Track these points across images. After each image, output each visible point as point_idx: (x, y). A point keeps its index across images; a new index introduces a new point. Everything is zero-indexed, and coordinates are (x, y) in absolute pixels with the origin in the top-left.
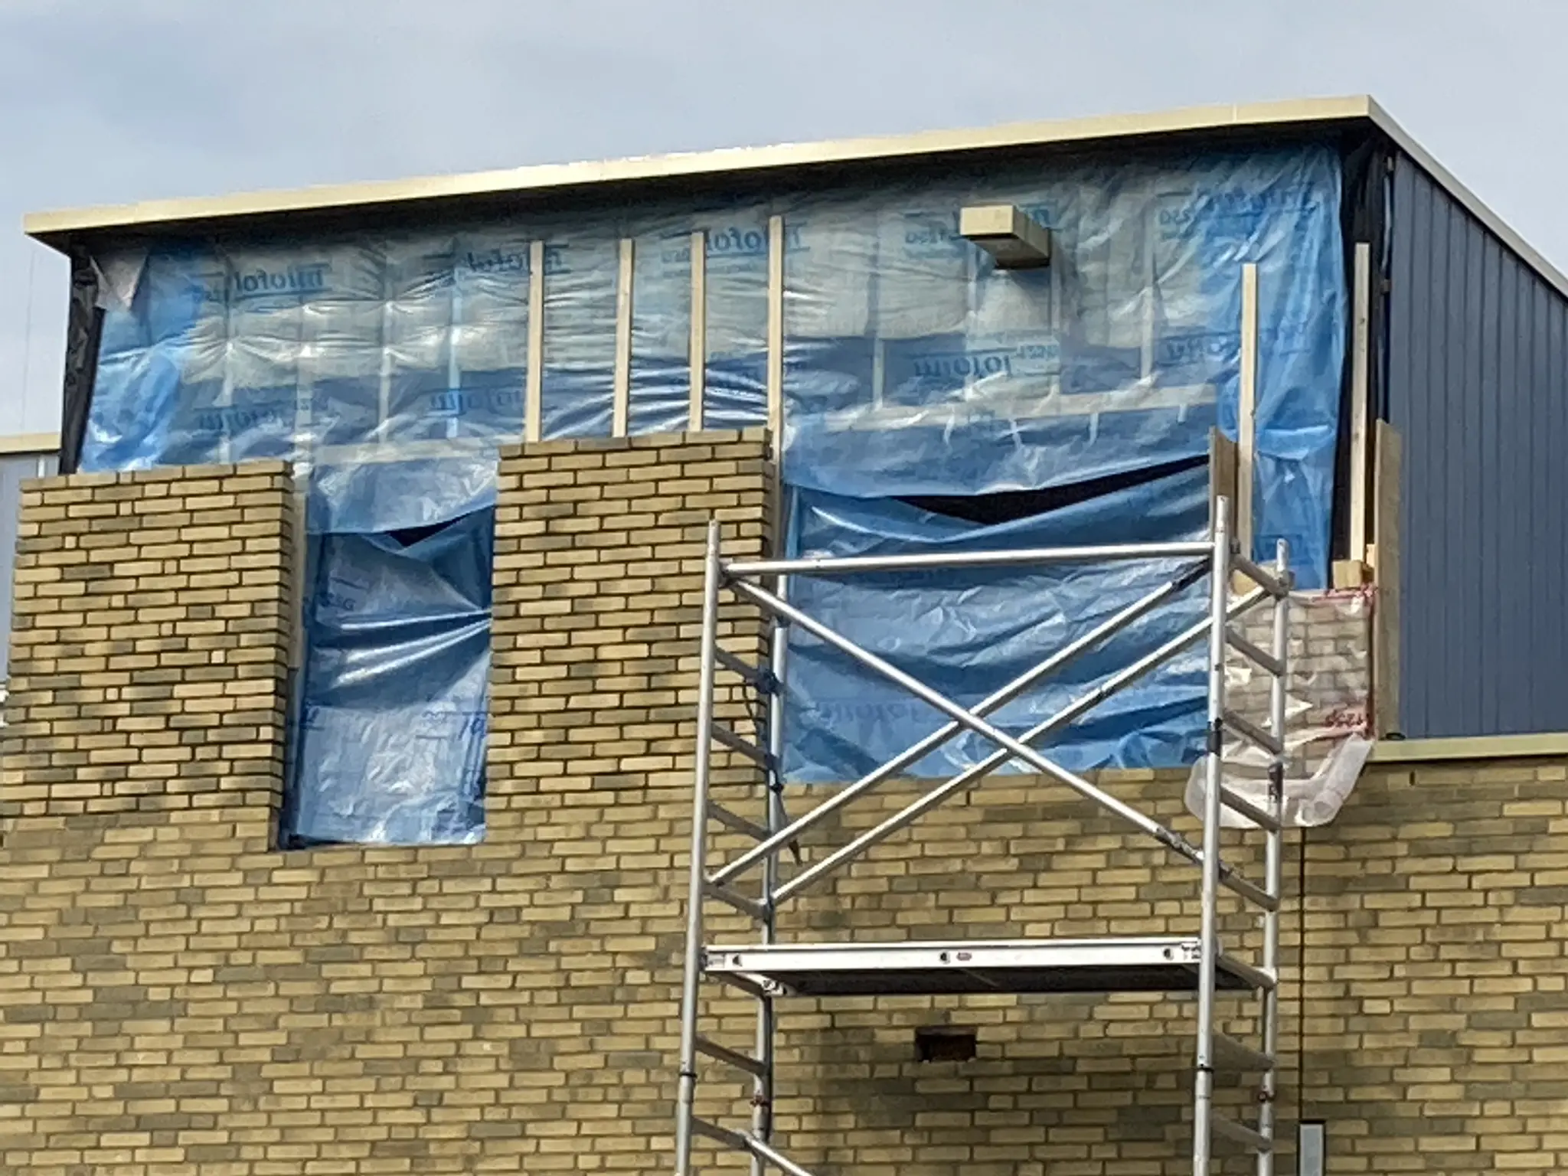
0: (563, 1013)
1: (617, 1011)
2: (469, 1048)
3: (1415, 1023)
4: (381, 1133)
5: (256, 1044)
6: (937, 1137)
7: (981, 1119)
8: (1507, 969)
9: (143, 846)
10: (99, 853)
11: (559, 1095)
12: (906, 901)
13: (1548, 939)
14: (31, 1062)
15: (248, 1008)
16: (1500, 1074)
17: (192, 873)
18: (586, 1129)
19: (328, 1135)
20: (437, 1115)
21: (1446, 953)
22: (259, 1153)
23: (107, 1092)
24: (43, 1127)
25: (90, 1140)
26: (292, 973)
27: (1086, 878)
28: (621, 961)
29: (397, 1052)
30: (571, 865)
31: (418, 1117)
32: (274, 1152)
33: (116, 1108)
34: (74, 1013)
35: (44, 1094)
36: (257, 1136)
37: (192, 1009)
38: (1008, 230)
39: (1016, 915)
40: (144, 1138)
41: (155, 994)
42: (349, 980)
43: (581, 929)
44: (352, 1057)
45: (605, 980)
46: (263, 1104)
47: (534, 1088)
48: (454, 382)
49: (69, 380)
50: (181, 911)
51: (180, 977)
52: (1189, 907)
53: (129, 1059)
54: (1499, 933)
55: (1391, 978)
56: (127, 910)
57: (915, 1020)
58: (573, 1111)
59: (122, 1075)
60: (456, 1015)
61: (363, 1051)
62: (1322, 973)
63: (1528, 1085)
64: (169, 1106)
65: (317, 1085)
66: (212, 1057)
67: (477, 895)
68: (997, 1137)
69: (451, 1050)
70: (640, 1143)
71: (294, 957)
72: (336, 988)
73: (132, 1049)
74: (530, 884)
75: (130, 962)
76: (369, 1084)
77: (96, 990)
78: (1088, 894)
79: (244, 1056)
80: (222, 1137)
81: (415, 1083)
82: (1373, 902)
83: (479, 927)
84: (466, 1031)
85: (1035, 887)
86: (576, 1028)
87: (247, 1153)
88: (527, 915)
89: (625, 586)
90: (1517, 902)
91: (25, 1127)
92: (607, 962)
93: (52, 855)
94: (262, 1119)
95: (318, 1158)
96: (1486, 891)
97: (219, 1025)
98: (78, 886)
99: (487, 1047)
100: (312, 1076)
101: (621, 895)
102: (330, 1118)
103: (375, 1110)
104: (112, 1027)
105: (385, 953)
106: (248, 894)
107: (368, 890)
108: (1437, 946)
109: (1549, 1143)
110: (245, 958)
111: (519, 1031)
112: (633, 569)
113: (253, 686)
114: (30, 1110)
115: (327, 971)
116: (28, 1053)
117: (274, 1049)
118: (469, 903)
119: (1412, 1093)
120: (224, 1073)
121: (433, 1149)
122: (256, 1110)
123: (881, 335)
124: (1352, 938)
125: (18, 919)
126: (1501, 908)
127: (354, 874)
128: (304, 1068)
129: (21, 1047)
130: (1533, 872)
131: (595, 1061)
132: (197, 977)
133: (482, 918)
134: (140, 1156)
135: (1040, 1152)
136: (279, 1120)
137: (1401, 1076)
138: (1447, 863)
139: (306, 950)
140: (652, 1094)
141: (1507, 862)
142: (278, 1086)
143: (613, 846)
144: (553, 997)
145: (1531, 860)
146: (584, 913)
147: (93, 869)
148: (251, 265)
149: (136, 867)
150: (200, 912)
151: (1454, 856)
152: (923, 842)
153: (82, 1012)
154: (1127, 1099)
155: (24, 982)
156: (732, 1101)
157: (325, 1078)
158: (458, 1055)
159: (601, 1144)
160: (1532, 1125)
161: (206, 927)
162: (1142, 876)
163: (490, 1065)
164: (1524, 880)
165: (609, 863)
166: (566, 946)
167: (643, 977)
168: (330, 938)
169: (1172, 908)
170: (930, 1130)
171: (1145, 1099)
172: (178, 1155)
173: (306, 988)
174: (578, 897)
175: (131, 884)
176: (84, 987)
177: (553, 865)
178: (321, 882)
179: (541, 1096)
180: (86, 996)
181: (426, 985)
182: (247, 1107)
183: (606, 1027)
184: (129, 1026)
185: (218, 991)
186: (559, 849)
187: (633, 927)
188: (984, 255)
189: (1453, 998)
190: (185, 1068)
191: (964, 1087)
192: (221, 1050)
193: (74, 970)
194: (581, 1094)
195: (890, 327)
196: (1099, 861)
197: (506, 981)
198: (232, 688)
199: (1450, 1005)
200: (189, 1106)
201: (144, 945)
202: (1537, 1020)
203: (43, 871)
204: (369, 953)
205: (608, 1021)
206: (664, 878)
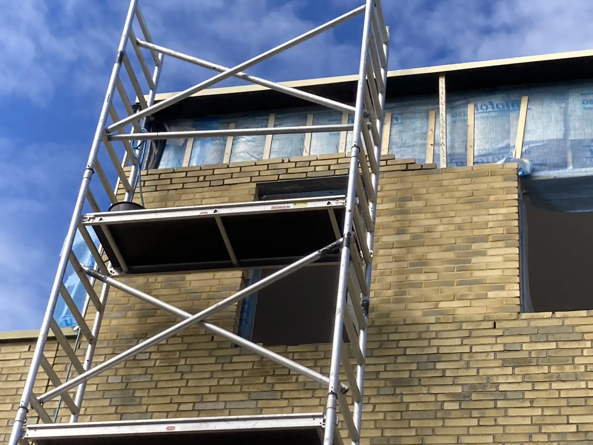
0: (404, 424)
1: (440, 423)
28: (440, 398)
30: (409, 352)
43: (415, 382)
45: (432, 407)
74: (385, 360)
88: (382, 375)
92: (432, 398)
101: (439, 366)
111: (378, 433)
143: (435, 342)
144: (398, 416)
146: (418, 374)
165: (433, 350)
166: (406, 390)
167: (455, 406)
174: (414, 367)
177: (400, 352)
186: (403, 344)
187: (449, 381)
204: (286, 395)
205: (433, 429)
206: (466, 357)
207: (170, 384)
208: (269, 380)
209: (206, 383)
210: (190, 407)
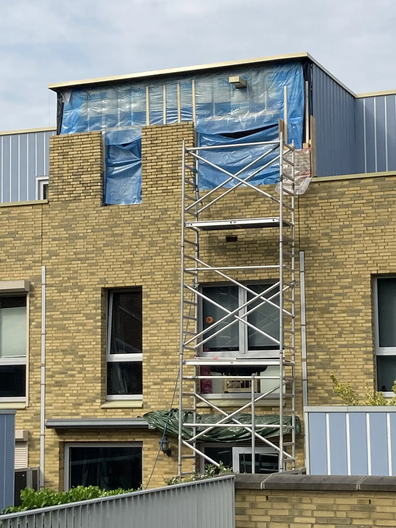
0: (158, 235)
1: (169, 235)
2: (141, 243)
3: (321, 231)
4: (125, 260)
5: (100, 243)
6: (231, 256)
7: (239, 253)
8: (338, 220)
9: (77, 206)
10: (68, 208)
11: (158, 251)
12: (223, 212)
13: (346, 214)
14: (58, 248)
15: (98, 237)
16: (338, 240)
17: (86, 211)
18: (164, 257)
19: (115, 260)
20: (135, 256)
21: (326, 218)
22: (102, 264)
23: (72, 253)
24: (60, 261)
25: (69, 263)
26: (106, 230)
27: (257, 206)
28: (169, 225)
29: (127, 244)
30: (159, 207)
31: (132, 256)
32: (105, 264)
33: (74, 256)
34: (65, 239)
35: (60, 254)
36: (101, 261)
37: (88, 237)
38: (238, 81)
39: (244, 214)
40: (79, 262)
41: (80, 235)
42: (118, 231)
43: (161, 220)
44: (119, 245)
45: (166, 229)
46: (102, 255)
47: (154, 250)
48: (132, 115)
49: (58, 116)
50: (85, 219)
51: (85, 231)
52: (277, 211)
53: (76, 247)
54: (336, 214)
55: (316, 223)
56: (74, 219)
57: (226, 235)
58: (161, 254)
59: (75, 250)
60: (138, 237)
61: (121, 244)
62: (303, 223)
63: (343, 242)
64: (84, 256)
65: (112, 251)
66: (92, 246)
67: (141, 214)
68: (242, 256)
69: (137, 243)
70: (174, 260)
71: (107, 227)
72: (115, 232)
73: (76, 245)
74: (151, 211)
75: (75, 229)
76: (122, 250)
77: (69, 234)
78: (258, 209)
79: (98, 246)
80: (95, 261)
81: (131, 250)
82: (312, 208)
83: (142, 220)
84: (140, 240)
85: (248, 208)
86: (161, 239)
87: (99, 264)
88: (151, 217)
89: (167, 153)
90: (340, 208)
91: (57, 260)
92: (166, 225)
93: (59, 208)
94: (102, 258)
95: (113, 265)
96: (334, 206)
97: (93, 240)
98: (64, 214)
99: (144, 242)
100: (111, 249)
101: (169, 213)
102: (115, 257)
103: (124, 255)
104: (72, 241)
105: (123, 225)
106: (97, 215)
107: (120, 213)
108: (324, 216)
109: (347, 253)
110: (97, 227)
111: (150, 239)
112: (168, 150)
113: (96, 175)
114: (58, 257)
115: (113, 229)
116: (57, 246)
117: (104, 244)
118: (140, 215)
119: (321, 245)
120: (94, 249)
121: (135, 262)
122: (101, 256)
123: (215, 102)
124: (309, 216)
125: (54, 221)
126: (337, 209)
127: (117, 210)
128: (110, 248)
129: (55, 245)
130: (343, 202)
131: (165, 244)
132: (88, 231)
133: (143, 218)
134: (79, 265)
135: (250, 259)
136: (105, 258)
137: (319, 242)
138: (326, 201)
139: (109, 225)
140: (176, 250)
141: (338, 200)
142: (105, 251)
143: (167, 203)
144: (156, 233)
145: (342, 200)
146: (162, 216)
147: (68, 211)
148: (92, 93)
149: (76, 210)
150: (88, 219)
151: (328, 199)
152: (226, 201)
153: (67, 238)
154: (266, 248)
155: (55, 233)
156: (191, 251)
157: (114, 250)
158: (139, 244)
159: (167, 260)
160: (344, 250)
161: (90, 221)
162: (268, 205)
163: (145, 246)
164: (341, 203)
165: (166, 207)
166: (159, 223)
167: (174, 228)
168: (113, 223)
169: (274, 211)
170: (229, 255)
171: (270, 248)
172: (86, 265)
173: (110, 232)
174: (160, 213)
175: (75, 214)
176: (67, 233)
177: (156, 207)
178: (111, 212)
179: (155, 252)
180: (67, 235)
181: (132, 231)
182: (99, 255)
183: (167, 238)
184: (76, 241)
185: (92, 234)
186: (157, 204)
187: (172, 219)
188: (234, 86)
189: (328, 226)
190: (87, 248)
191: (235, 247)
192: (94, 245)
193: (65, 231)
194: (163, 251)
195: (216, 101)
196: (260, 203)
197: (147, 230)
198: (92, 175)
199: (327, 228)
200: (88, 256)
201: (78, 225)
202: (344, 230)
203: (58, 212)
204: (121, 225)
205: (167, 237)
206: (177, 209)
207: (83, 222)
208: (115, 220)
209: (94, 221)
210: (90, 231)
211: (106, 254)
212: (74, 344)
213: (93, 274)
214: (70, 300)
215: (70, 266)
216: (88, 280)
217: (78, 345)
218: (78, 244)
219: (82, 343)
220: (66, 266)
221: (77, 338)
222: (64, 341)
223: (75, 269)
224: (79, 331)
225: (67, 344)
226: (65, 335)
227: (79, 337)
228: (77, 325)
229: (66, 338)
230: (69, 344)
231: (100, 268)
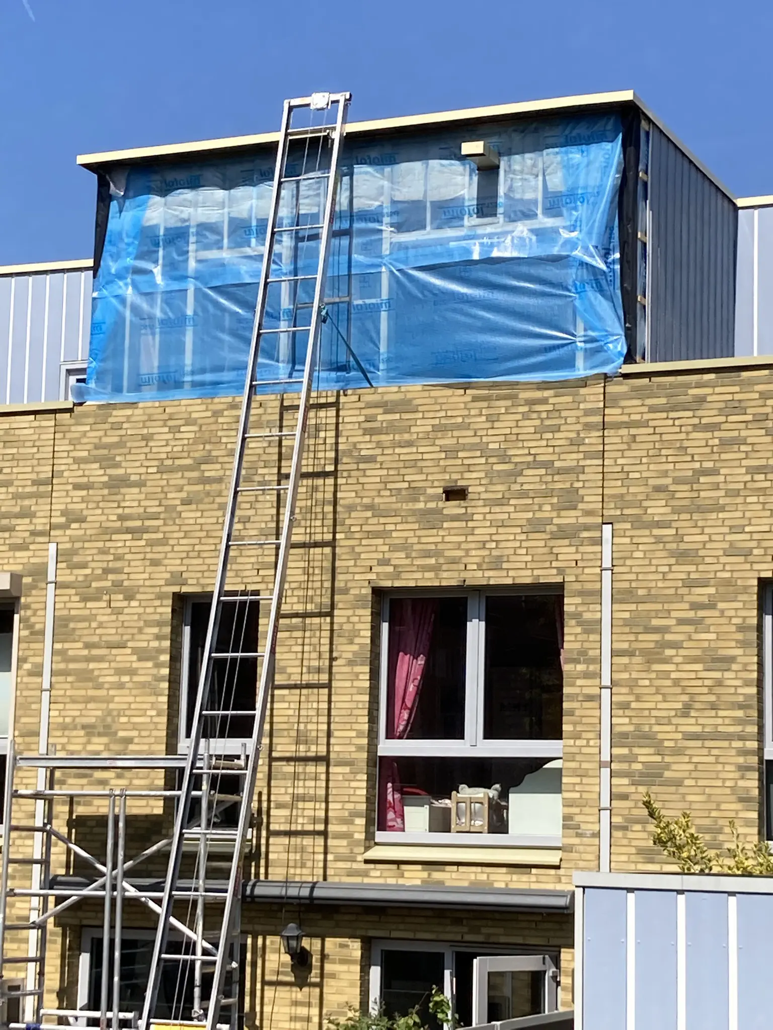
2: (260, 498)
3: (651, 482)
5: (175, 497)
6: (452, 532)
7: (470, 524)
8: (689, 459)
9: (128, 417)
10: (110, 420)
12: (440, 435)
13: (707, 446)
14: (84, 506)
15: (171, 482)
16: (686, 502)
17: (148, 428)
19: (203, 534)
20: (248, 526)
21: (664, 452)
22: (176, 542)
23: (115, 518)
24: (89, 532)
25: (108, 537)
26: (189, 468)
27: (514, 424)
32: (182, 541)
33: (118, 524)
34: (101, 485)
35: (89, 519)
36: (175, 535)
37: (148, 483)
38: (482, 152)
39: (485, 439)
40: (129, 536)
41: (133, 478)
42: (212, 471)
44: (214, 503)
46: (177, 521)
48: (254, 224)
50: (144, 443)
51: (143, 470)
52: (557, 435)
53: (123, 504)
54: (686, 444)
55: (641, 463)
56: (122, 443)
57: (443, 484)
59: (120, 511)
61: (218, 500)
62: (612, 462)
63: (698, 507)
64: (139, 523)
65: (199, 514)
66: (157, 503)
68: (477, 531)
69: (253, 498)
71: (189, 461)
72: (206, 474)
73: (124, 500)
75: (123, 464)
76: (220, 513)
77: (109, 476)
78: (515, 431)
79: (169, 502)
80: (161, 535)
82: (633, 431)
85: (493, 428)
86: (304, 490)
87: (171, 542)
90: (693, 431)
91: (82, 532)
93: (92, 421)
94: (177, 528)
95: (200, 544)
96: (681, 426)
97: (159, 489)
98: (102, 434)
100: (197, 510)
102: (205, 527)
104: (116, 491)
106: (171, 436)
108: (660, 450)
109: (706, 530)
110: (170, 462)
114: (83, 525)
115: (203, 467)
116: (82, 502)
117: (182, 499)
119: (649, 511)
120: (161, 509)
122: (174, 524)
123: (430, 199)
124: (625, 447)
125: (78, 447)
126: (687, 433)
128: (194, 507)
129: (79, 499)
130: (700, 418)
131: (312, 503)
132: (150, 470)
134: (128, 544)
135: (494, 538)
136: (184, 528)
137: (645, 504)
138: (664, 415)
139: (194, 459)
141: (690, 414)
142: (183, 515)
145: (699, 413)
147: (108, 426)
148: (171, 176)
149: (125, 425)
150: (151, 444)
151: (668, 412)
152: (446, 410)
153: (104, 485)
154: (530, 515)
155: (81, 473)
157: (202, 511)
158: (257, 501)
160: (700, 524)
161: (154, 450)
162: (537, 423)
163: (269, 505)
164: (697, 421)
168: (204, 454)
169: (549, 435)
170: (449, 529)
171: (538, 515)
172: (143, 543)
173: (194, 474)
175: (123, 432)
176: (104, 475)
178: (200, 431)
180: (105, 479)
182: (171, 523)
184: (123, 491)
185: (159, 476)
188: (472, 162)
189: (667, 471)
190: (146, 507)
191: (463, 511)
192: (160, 500)
193: (100, 468)
194: (307, 516)
195: (434, 195)
196: (519, 417)
199: (665, 474)
200: (147, 523)
201: (129, 457)
202: (702, 480)
203: (88, 428)
207: (139, 451)
208: (208, 447)
209: (163, 449)
210: (154, 470)
211: (187, 522)
212: (109, 713)
213: (155, 563)
214: (105, 618)
215: (108, 544)
216: (146, 576)
217: (119, 716)
218: (127, 497)
219: (127, 713)
220: (101, 544)
221: (117, 699)
222: (90, 706)
223: (120, 551)
224: (121, 686)
225: (93, 713)
226: (91, 693)
227: (121, 699)
228: (119, 672)
229: (92, 699)
230: (99, 713)
231: (173, 551)
